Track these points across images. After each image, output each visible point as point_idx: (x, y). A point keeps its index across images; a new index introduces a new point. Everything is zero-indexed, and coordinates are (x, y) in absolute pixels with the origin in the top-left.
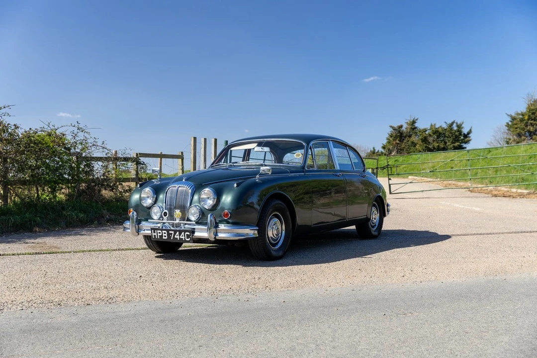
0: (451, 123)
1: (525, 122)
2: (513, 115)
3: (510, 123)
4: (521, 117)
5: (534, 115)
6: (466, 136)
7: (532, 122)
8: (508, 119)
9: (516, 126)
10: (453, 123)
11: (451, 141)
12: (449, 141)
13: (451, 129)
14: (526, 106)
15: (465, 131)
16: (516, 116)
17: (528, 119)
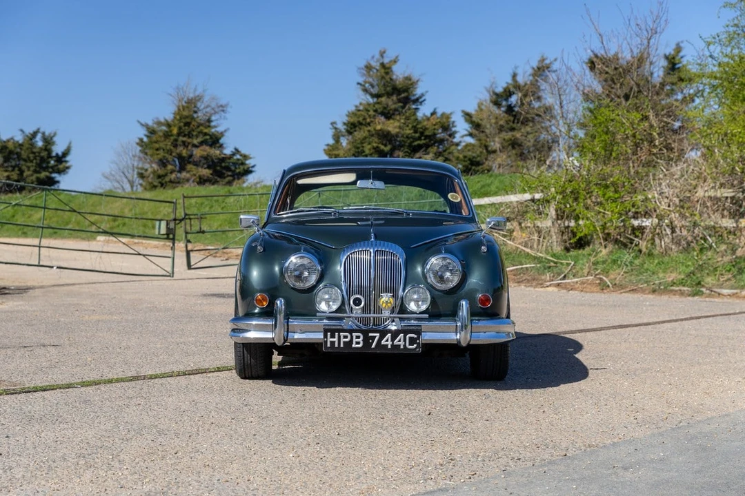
0: (32, 132)
1: (172, 138)
2: (150, 123)
3: (145, 139)
4: (164, 128)
5: (189, 126)
6: (61, 159)
7: (185, 139)
8: (142, 133)
9: (157, 146)
10: (34, 134)
11: (32, 169)
12: (29, 168)
13: (32, 145)
14: (173, 109)
15: (58, 149)
16: (155, 126)
17: (179, 135)
